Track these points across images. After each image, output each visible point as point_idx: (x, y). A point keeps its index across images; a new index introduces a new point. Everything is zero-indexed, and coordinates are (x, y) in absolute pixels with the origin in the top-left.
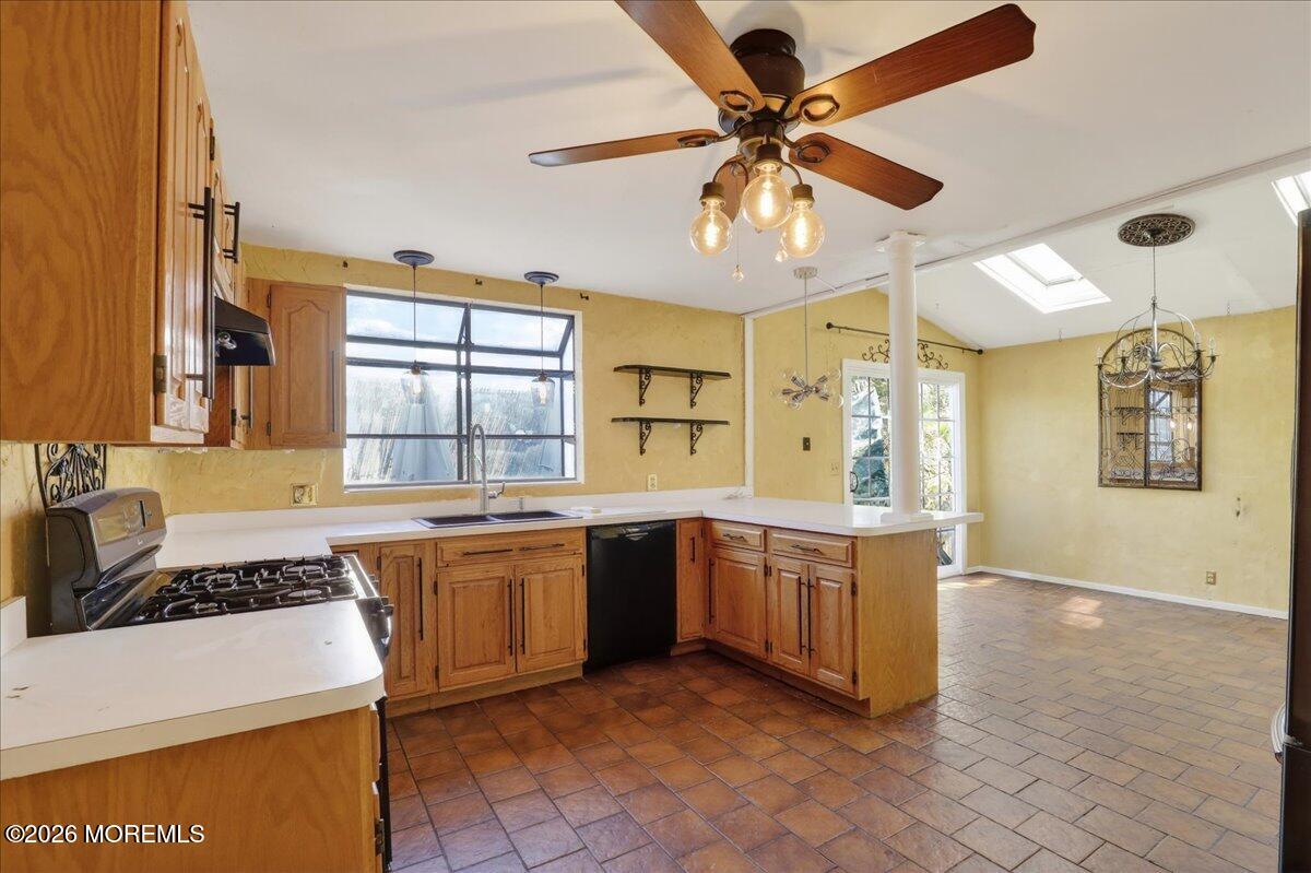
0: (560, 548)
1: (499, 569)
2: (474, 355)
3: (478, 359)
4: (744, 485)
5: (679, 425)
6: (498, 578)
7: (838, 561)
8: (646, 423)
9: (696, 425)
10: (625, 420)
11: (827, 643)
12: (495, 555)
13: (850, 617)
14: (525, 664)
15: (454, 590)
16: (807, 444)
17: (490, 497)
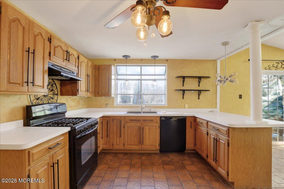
0: (153, 121)
1: (138, 124)
2: (142, 76)
3: (143, 77)
4: (216, 108)
5: (193, 91)
6: (138, 126)
7: (224, 134)
8: (184, 91)
9: (200, 91)
10: (178, 90)
11: (221, 160)
12: (137, 121)
13: (227, 153)
14: (144, 147)
15: (128, 128)
16: (240, 97)
17: (143, 108)
